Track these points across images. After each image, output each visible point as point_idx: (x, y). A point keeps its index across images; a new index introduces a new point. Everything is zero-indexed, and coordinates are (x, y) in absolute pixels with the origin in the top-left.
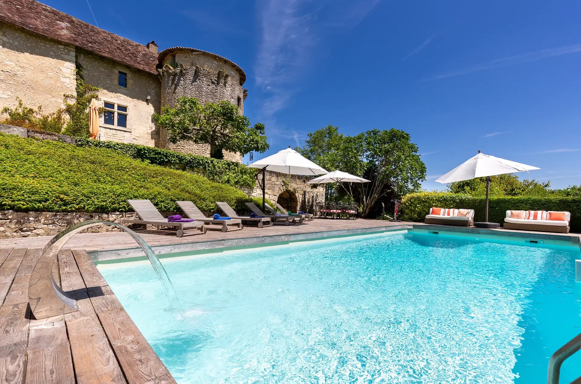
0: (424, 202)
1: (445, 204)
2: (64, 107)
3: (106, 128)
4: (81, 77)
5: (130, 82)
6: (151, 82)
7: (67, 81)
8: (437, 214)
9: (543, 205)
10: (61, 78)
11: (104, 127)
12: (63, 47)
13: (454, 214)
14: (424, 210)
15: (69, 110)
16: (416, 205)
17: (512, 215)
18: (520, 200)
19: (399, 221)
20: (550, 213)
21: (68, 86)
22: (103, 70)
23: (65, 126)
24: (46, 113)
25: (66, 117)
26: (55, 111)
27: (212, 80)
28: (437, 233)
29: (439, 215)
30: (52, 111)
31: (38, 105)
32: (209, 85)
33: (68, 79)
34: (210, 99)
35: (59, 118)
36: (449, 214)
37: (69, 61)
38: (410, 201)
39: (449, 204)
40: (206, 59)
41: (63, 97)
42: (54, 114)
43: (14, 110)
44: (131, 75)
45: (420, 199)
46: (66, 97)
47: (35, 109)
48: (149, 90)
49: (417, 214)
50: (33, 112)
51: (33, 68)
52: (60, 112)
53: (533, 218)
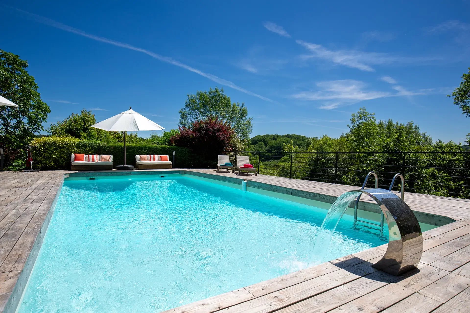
0: (61, 148)
1: (84, 150)
8: (81, 160)
9: (154, 150)
13: (97, 159)
14: (62, 157)
16: (53, 151)
17: (141, 158)
18: (141, 147)
19: (37, 171)
20: (160, 156)
28: (94, 179)
29: (83, 161)
36: (93, 160)
38: (44, 146)
39: (88, 150)
45: (56, 144)
49: (53, 161)
53: (153, 160)
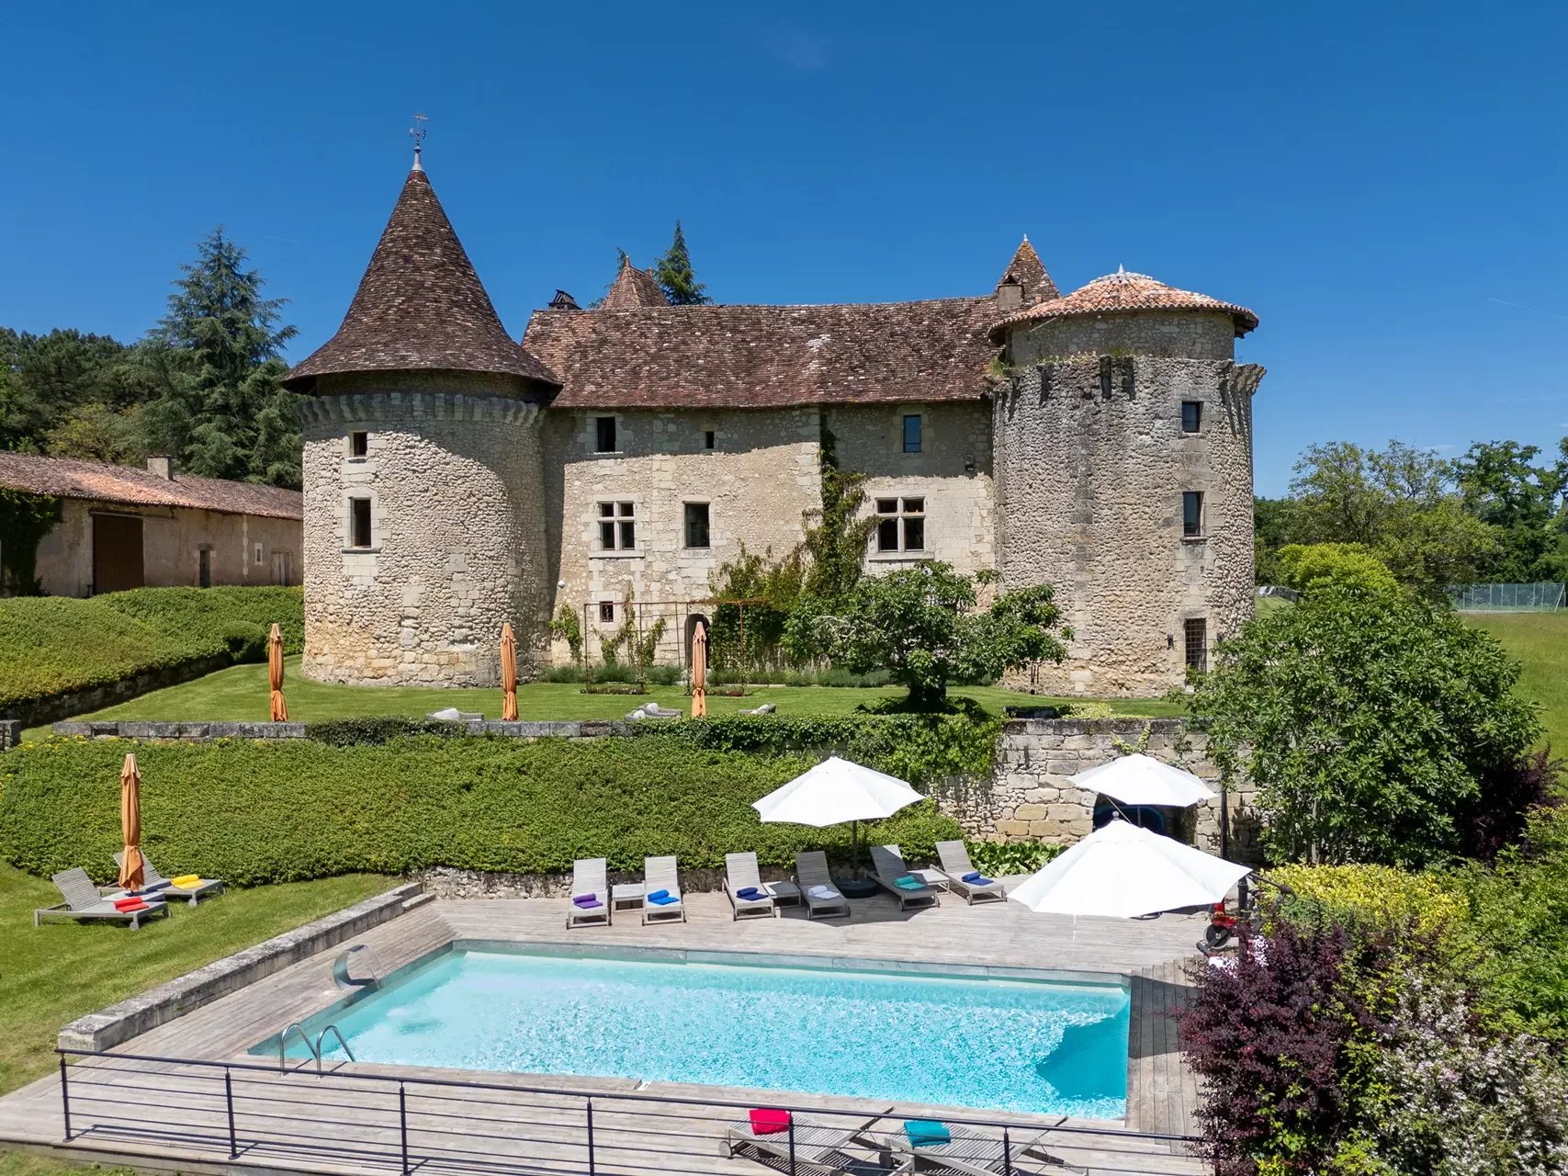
2: (803, 539)
3: (882, 562)
4: (834, 462)
5: (928, 433)
6: (976, 415)
7: (805, 481)
10: (798, 479)
11: (878, 561)
12: (798, 412)
15: (810, 544)
21: (809, 492)
22: (871, 428)
23: (806, 578)
24: (777, 559)
25: (808, 558)
26: (789, 551)
27: (1082, 389)
30: (787, 553)
31: (766, 545)
32: (1076, 407)
33: (808, 477)
34: (1080, 448)
35: (797, 564)
37: (807, 439)
40: (1072, 329)
41: (801, 518)
42: (788, 557)
43: (734, 564)
44: (929, 415)
46: (805, 514)
47: (763, 555)
48: (971, 438)
50: (760, 563)
51: (757, 475)
52: (798, 550)
